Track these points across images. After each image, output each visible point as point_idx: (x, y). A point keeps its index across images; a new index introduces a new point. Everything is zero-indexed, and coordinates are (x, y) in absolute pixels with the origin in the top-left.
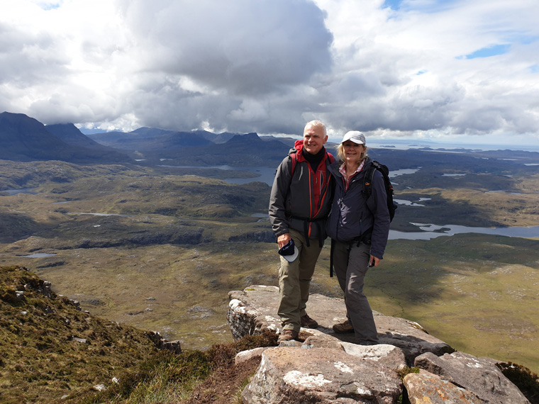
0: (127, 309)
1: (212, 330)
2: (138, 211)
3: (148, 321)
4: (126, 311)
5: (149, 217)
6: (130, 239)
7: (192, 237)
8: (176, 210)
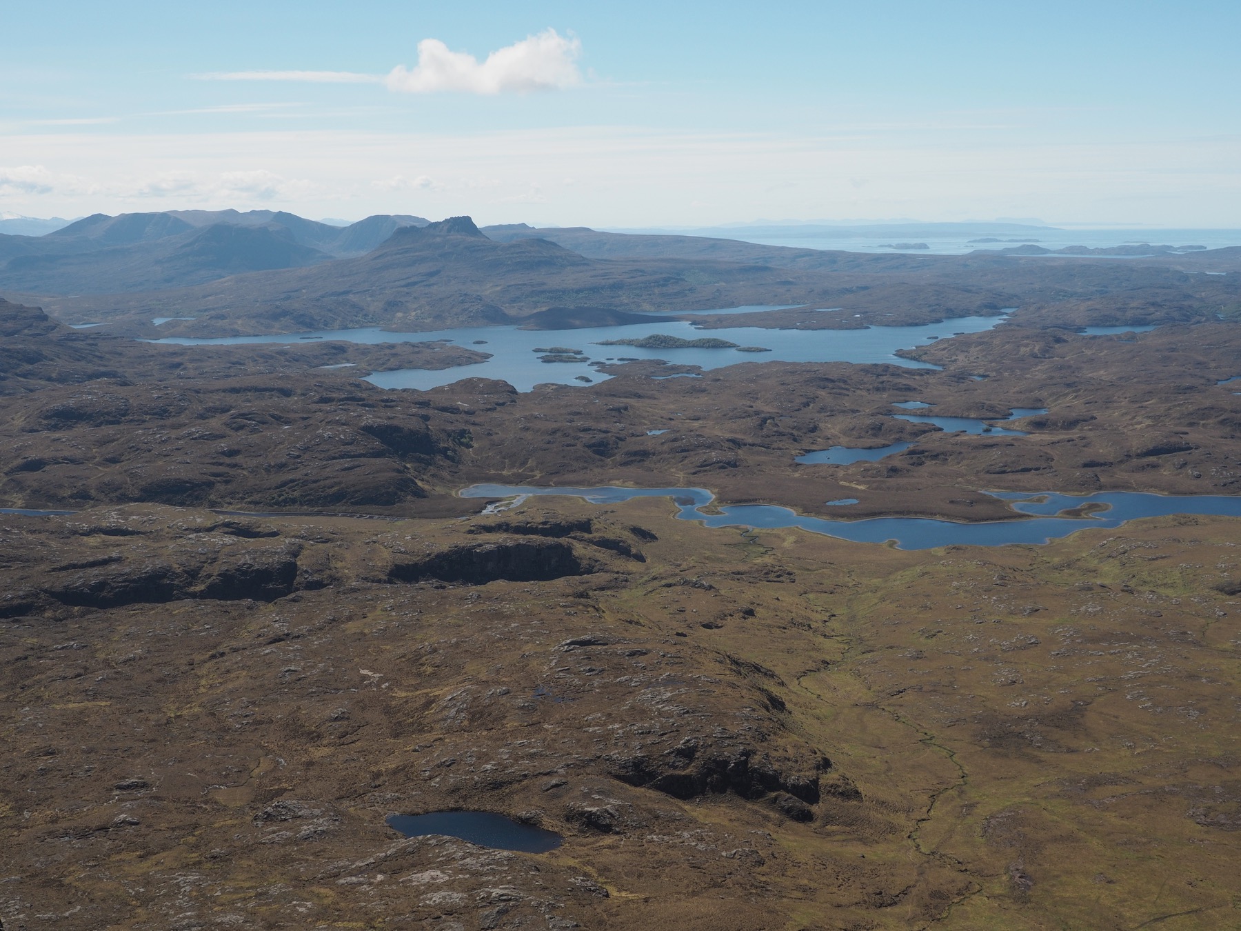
0: (54, 821)
1: (337, 876)
2: (83, 497)
3: (126, 856)
4: (51, 827)
5: (122, 513)
6: (58, 588)
7: (265, 575)
8: (210, 485)
